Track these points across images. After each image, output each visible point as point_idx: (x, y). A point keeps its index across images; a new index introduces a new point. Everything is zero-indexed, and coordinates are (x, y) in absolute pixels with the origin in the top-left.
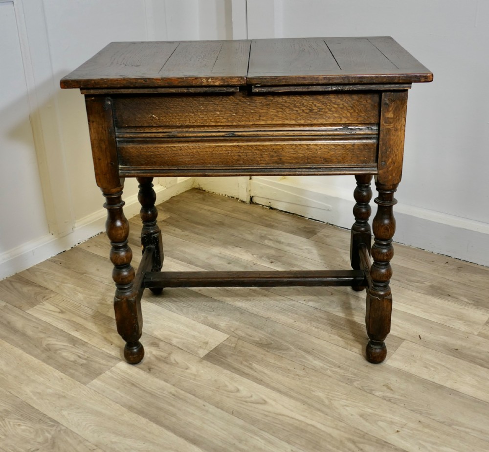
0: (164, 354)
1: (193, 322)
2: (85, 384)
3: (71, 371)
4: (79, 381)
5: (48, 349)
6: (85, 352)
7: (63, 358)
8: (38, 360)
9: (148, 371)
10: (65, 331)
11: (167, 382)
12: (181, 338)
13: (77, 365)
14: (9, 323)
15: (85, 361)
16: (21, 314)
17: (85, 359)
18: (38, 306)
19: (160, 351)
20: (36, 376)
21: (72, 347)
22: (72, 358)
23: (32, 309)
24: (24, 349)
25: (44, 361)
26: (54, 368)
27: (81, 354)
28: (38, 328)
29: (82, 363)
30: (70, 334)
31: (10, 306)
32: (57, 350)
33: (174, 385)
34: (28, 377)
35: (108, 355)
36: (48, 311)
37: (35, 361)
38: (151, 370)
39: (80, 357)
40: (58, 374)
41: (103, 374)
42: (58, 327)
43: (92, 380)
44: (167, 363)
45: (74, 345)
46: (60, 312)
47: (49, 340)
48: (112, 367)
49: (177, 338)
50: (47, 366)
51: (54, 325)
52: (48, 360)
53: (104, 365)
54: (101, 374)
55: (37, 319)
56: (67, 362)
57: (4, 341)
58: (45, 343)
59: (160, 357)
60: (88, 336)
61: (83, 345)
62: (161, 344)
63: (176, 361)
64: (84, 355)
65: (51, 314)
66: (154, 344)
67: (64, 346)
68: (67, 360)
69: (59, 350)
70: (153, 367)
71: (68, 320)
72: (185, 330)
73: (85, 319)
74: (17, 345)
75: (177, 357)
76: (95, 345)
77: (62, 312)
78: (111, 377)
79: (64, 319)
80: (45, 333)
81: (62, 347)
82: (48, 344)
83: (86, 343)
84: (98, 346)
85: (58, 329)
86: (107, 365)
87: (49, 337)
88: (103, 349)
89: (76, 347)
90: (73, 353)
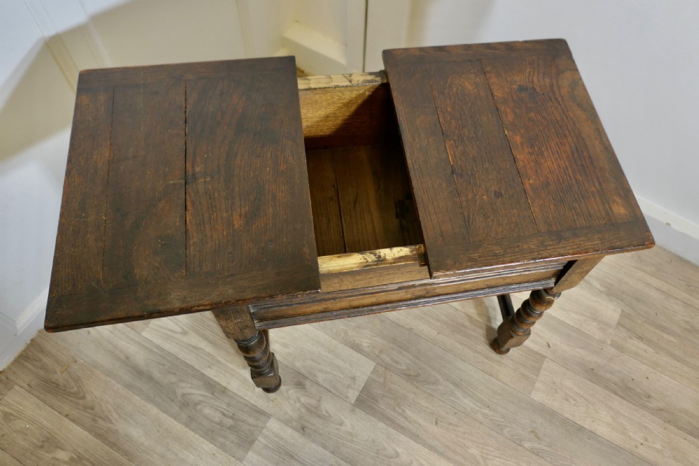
0: (313, 402)
1: (335, 342)
2: (240, 460)
3: (220, 439)
4: (234, 457)
5: (186, 403)
6: (229, 405)
7: (206, 417)
8: (180, 424)
9: (302, 432)
10: (196, 367)
11: (325, 448)
12: (326, 373)
13: (224, 428)
14: (128, 358)
15: (229, 422)
16: (137, 339)
17: (232, 418)
19: (308, 396)
20: (184, 452)
21: (212, 398)
22: (217, 417)
23: (147, 329)
24: (158, 405)
25: (186, 425)
26: (201, 436)
27: (225, 409)
28: (164, 365)
29: (229, 424)
30: (203, 374)
32: (196, 404)
33: (333, 453)
34: (176, 454)
35: (255, 408)
36: (168, 332)
37: (178, 427)
38: (305, 429)
39: (224, 415)
40: (207, 446)
41: (256, 442)
42: (187, 361)
43: (247, 452)
44: (319, 416)
45: (213, 394)
46: (182, 333)
47: (182, 388)
48: (263, 428)
49: (321, 371)
50: (193, 434)
51: (180, 357)
52: (190, 422)
53: (254, 426)
54: (253, 441)
55: (158, 347)
56: (213, 424)
57: (131, 393)
58: (179, 392)
59: (309, 407)
60: (225, 375)
61: (224, 392)
62: (307, 383)
63: (327, 412)
64: (228, 411)
65: (173, 337)
66: (300, 385)
67: (202, 395)
68: (212, 421)
69: (199, 404)
70: (306, 424)
71: (195, 347)
72: (327, 357)
73: (214, 343)
74: (148, 399)
75: (328, 406)
76: (235, 391)
77: (184, 333)
78: (266, 447)
79: (190, 345)
80: (175, 374)
81: (201, 398)
82: (184, 395)
83: (225, 388)
84: (240, 394)
85: (188, 365)
86: (257, 427)
87: (181, 381)
88: (247, 398)
89: (216, 397)
90: (216, 409)
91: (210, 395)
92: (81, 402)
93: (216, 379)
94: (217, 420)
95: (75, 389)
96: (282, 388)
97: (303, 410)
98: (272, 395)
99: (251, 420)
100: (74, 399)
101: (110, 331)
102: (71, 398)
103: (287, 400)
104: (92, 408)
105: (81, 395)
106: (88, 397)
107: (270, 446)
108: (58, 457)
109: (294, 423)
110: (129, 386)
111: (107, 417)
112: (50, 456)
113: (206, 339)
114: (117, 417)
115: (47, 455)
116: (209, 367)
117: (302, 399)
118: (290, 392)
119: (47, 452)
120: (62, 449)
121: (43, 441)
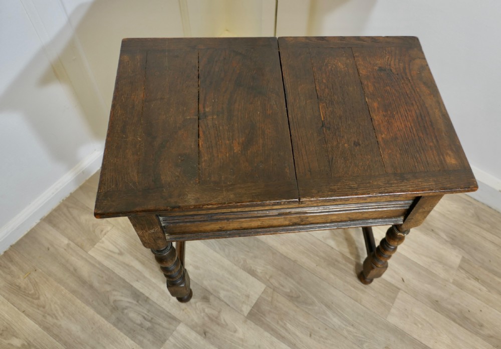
0: (215, 313)
1: (235, 267)
3: (139, 337)
5: (116, 308)
6: (149, 311)
7: (130, 320)
8: (109, 324)
9: (204, 335)
10: (127, 280)
12: (228, 291)
13: (143, 329)
14: (75, 270)
15: (148, 324)
16: (84, 256)
17: (150, 321)
18: (98, 244)
19: (211, 308)
20: (110, 345)
21: (137, 305)
22: (139, 319)
23: (93, 249)
24: (95, 309)
25: (114, 325)
27: (146, 314)
28: (102, 277)
29: (147, 326)
30: (132, 286)
31: (72, 244)
32: (124, 309)
36: (108, 252)
37: (107, 325)
38: (206, 334)
39: (144, 318)
40: (129, 342)
41: (167, 341)
42: (121, 276)
44: (218, 324)
45: (138, 302)
47: (115, 295)
48: (173, 331)
49: (223, 289)
50: (119, 332)
52: (118, 323)
53: (166, 329)
54: (165, 340)
55: (99, 263)
56: (135, 325)
57: (75, 297)
58: (112, 298)
59: (211, 316)
60: (148, 288)
61: (146, 301)
62: (212, 298)
63: (225, 322)
64: (148, 316)
65: (112, 256)
66: (205, 299)
67: (129, 302)
68: (134, 323)
69: (126, 309)
70: (207, 330)
71: (128, 265)
72: (229, 279)
73: (143, 263)
74: (87, 303)
75: (227, 317)
76: (155, 301)
77: (121, 254)
78: (175, 345)
79: (124, 263)
80: (110, 284)
81: (128, 304)
82: (115, 301)
83: (148, 298)
84: (158, 303)
85: (121, 278)
86: (169, 329)
87: (114, 290)
88: (163, 306)
89: (140, 305)
90: (139, 314)
91: (135, 302)
92: (36, 301)
93: (141, 290)
94: (139, 322)
95: (33, 291)
96: (192, 300)
97: (206, 319)
98: (183, 305)
99: (165, 324)
100: (31, 299)
101: (65, 249)
102: (28, 298)
103: (194, 310)
104: (44, 307)
105: (37, 296)
106: (42, 298)
107: (177, 345)
108: (12, 343)
109: (199, 329)
110: (74, 292)
111: (54, 314)
112: (7, 342)
113: (137, 259)
114: (62, 315)
115: (4, 341)
116: (137, 281)
117: (206, 310)
118: (197, 304)
119: (5, 339)
120: (17, 337)
121: (3, 330)
